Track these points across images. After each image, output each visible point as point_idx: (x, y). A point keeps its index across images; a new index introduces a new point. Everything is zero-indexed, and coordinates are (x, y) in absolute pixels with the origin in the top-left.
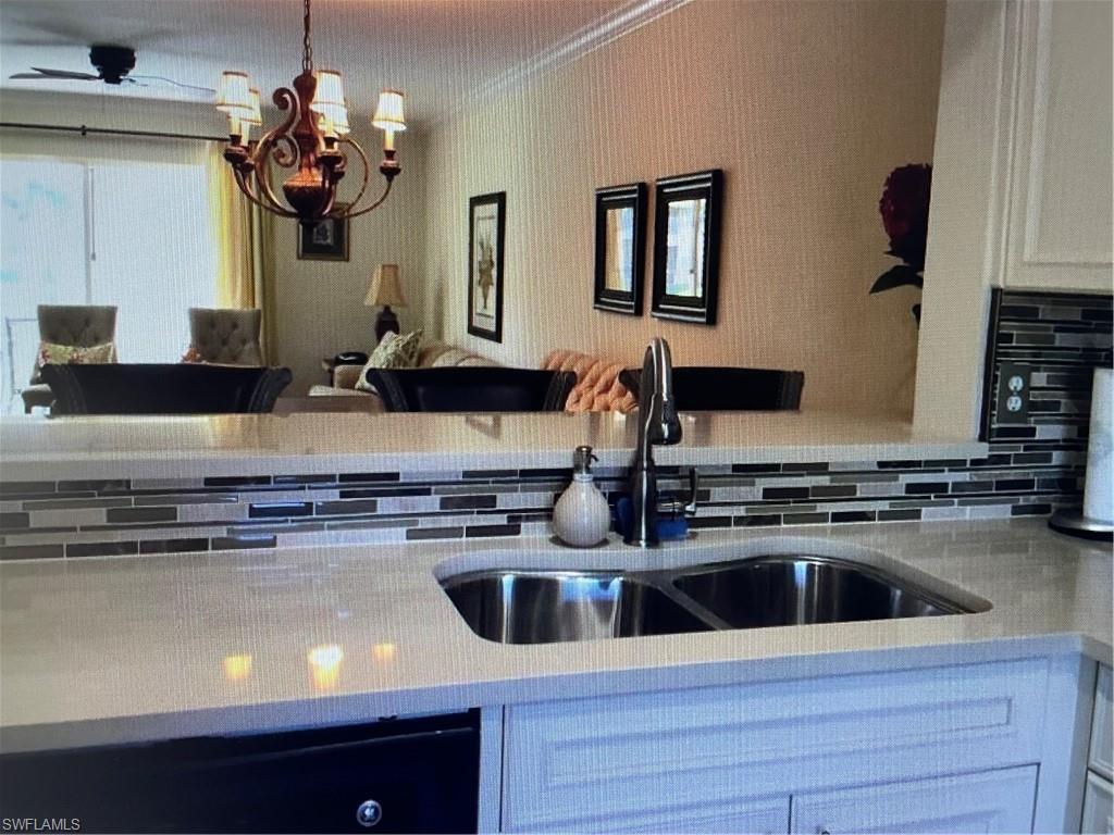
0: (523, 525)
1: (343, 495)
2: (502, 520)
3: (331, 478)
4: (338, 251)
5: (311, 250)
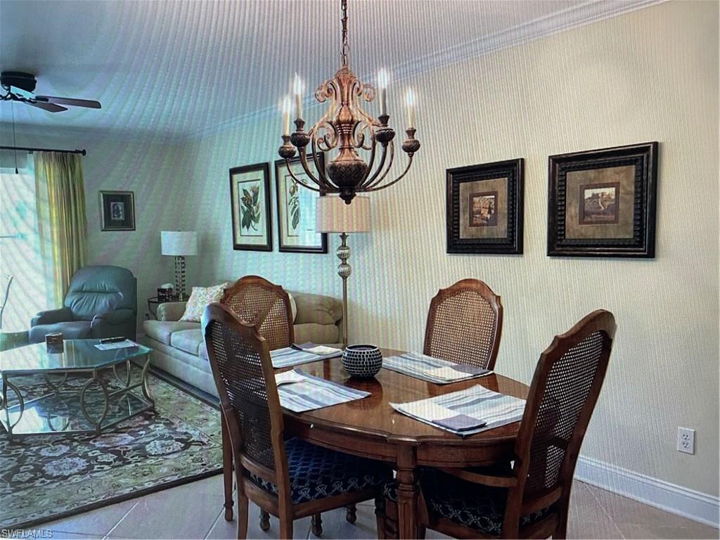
4: (127, 223)
5: (110, 224)
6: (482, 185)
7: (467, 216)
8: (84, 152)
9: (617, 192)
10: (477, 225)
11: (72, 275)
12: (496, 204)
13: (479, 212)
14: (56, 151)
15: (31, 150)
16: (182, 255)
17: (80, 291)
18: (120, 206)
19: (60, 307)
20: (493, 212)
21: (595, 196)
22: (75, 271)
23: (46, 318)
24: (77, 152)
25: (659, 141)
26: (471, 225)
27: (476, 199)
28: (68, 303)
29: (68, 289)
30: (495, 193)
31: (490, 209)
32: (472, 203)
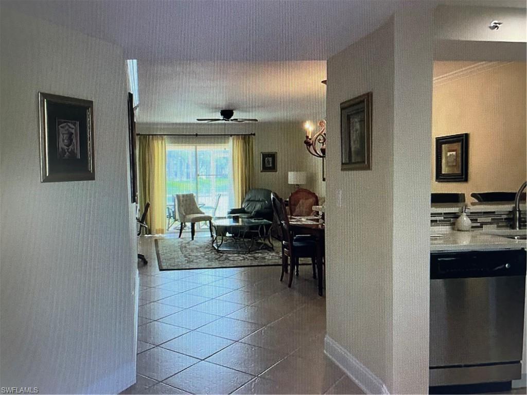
0: (484, 226)
1: (444, 218)
2: (479, 224)
3: (441, 214)
4: (273, 168)
5: (265, 169)
8: (254, 135)
9: (456, 153)
11: (246, 193)
14: (242, 135)
15: (231, 135)
16: (299, 183)
17: (249, 200)
18: (270, 159)
19: (240, 207)
21: (450, 155)
22: (247, 190)
23: (233, 211)
24: (252, 134)
25: (468, 133)
28: (243, 206)
29: (244, 199)
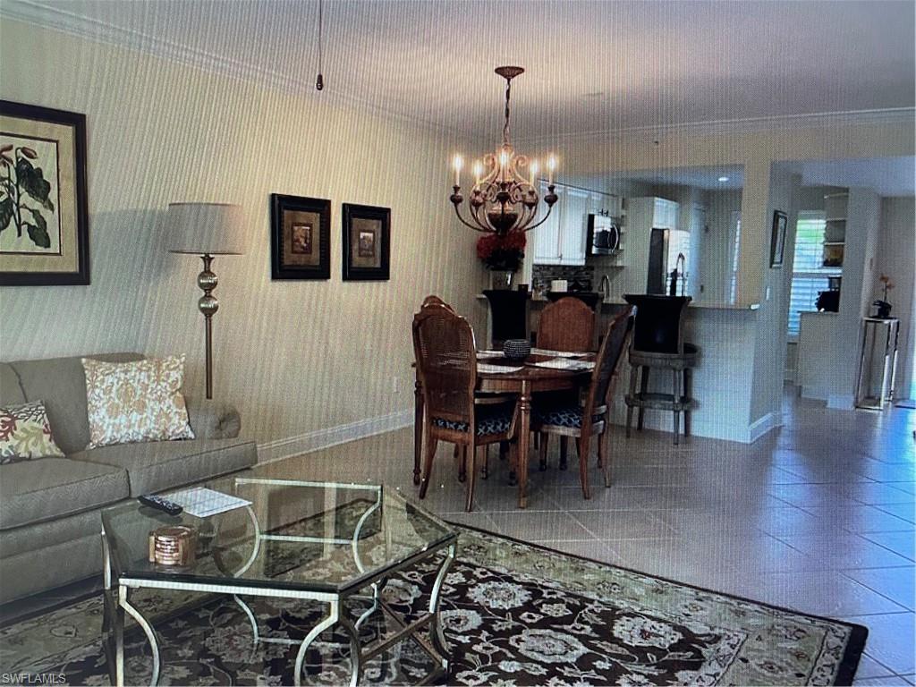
6: (303, 216)
7: (290, 242)
10: (296, 252)
12: (311, 235)
13: (298, 240)
20: (308, 241)
21: (364, 238)
26: (294, 252)
27: (296, 228)
30: (310, 226)
31: (306, 238)
32: (293, 231)
